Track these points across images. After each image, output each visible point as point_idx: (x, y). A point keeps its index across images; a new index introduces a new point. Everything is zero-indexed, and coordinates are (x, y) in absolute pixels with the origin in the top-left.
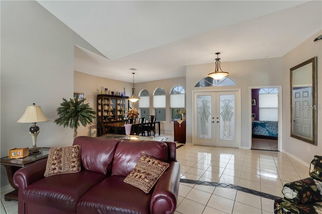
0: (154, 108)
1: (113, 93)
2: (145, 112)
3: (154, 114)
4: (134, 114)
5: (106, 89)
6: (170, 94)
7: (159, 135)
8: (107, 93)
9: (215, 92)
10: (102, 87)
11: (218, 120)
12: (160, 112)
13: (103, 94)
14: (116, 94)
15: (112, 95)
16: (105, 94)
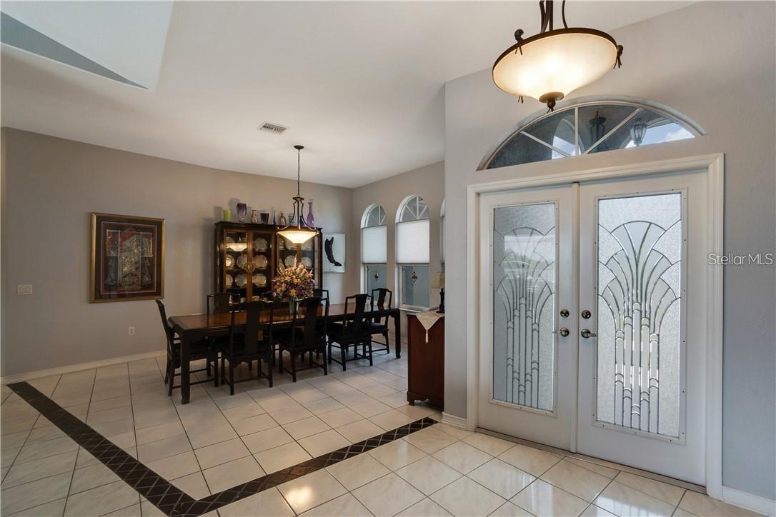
0: (399, 264)
1: (264, 216)
2: (376, 277)
3: (398, 285)
4: (291, 283)
5: (241, 207)
6: (442, 214)
7: (398, 356)
8: (243, 218)
9: (576, 185)
10: (231, 202)
11: (586, 324)
12: (414, 277)
13: (228, 220)
14: (280, 220)
15: (262, 225)
16: (237, 221)
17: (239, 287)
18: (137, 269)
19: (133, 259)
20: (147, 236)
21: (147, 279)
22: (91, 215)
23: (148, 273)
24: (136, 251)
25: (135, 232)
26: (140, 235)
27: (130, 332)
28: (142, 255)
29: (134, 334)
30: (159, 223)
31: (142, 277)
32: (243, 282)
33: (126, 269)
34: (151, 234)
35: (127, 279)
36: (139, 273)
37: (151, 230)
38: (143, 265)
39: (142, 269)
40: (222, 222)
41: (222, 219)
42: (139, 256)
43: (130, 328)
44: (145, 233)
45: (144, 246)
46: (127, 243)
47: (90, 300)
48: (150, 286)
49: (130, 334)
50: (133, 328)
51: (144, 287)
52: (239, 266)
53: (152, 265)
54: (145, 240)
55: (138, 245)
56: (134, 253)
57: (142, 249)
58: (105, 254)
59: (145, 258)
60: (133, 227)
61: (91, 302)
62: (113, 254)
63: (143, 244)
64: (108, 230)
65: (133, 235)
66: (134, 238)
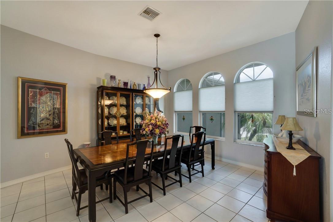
0: (200, 112)
1: (126, 84)
2: (184, 119)
3: (200, 124)
4: (156, 125)
5: (113, 78)
6: (234, 82)
7: (213, 168)
8: (113, 84)
12: (212, 119)
13: (106, 85)
14: (133, 86)
15: (124, 89)
16: (110, 86)
17: (111, 125)
18: (50, 115)
19: (47, 109)
20: (57, 94)
21: (56, 121)
22: (18, 78)
23: (57, 118)
24: (49, 103)
25: (49, 91)
26: (51, 93)
27: (46, 156)
28: (53, 106)
29: (48, 157)
30: (64, 86)
31: (53, 120)
32: (114, 122)
33: (42, 115)
34: (59, 92)
35: (43, 122)
36: (51, 118)
37: (59, 90)
38: (54, 113)
39: (53, 115)
40: (102, 86)
41: (102, 84)
42: (51, 107)
43: (46, 154)
44: (55, 92)
45: (54, 100)
46: (43, 98)
47: (18, 137)
48: (58, 126)
49: (46, 158)
50: (48, 153)
51: (55, 127)
52: (111, 113)
53: (60, 112)
54: (55, 96)
55: (50, 100)
56: (48, 105)
57: (53, 102)
58: (28, 105)
59: (55, 108)
60: (47, 88)
61: (18, 138)
62: (33, 105)
63: (53, 99)
64: (30, 90)
65: (47, 93)
66: (48, 95)
